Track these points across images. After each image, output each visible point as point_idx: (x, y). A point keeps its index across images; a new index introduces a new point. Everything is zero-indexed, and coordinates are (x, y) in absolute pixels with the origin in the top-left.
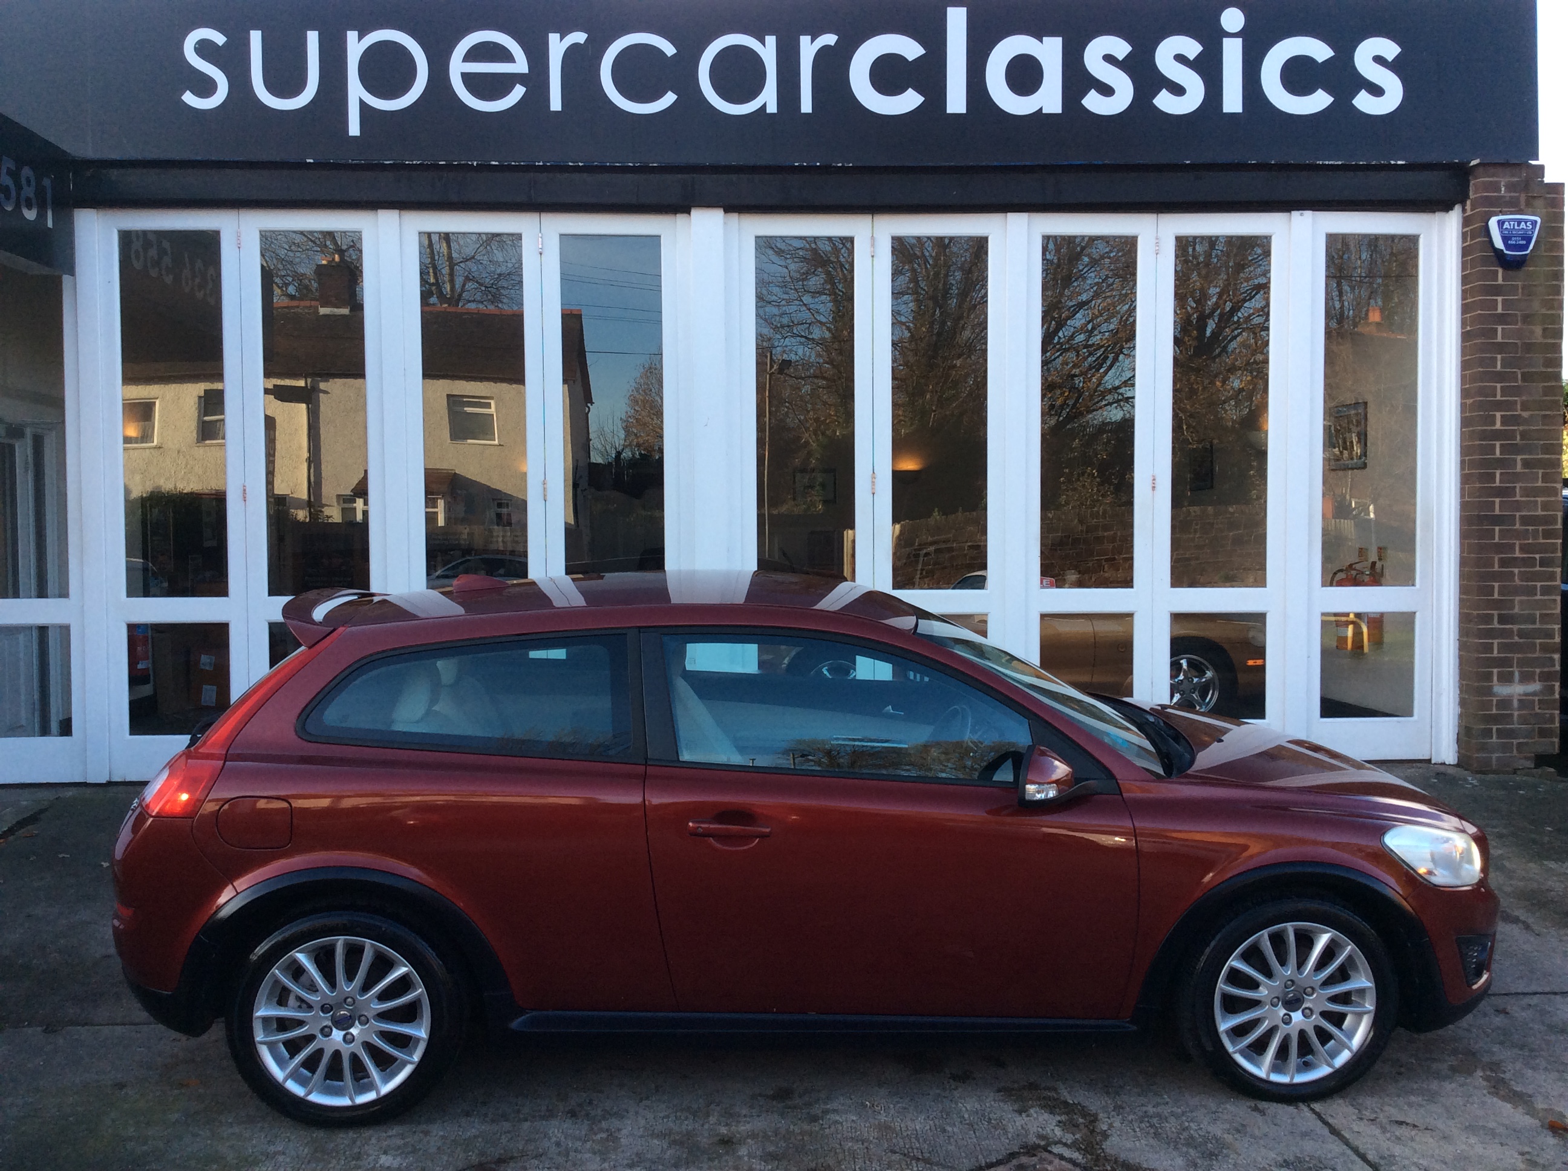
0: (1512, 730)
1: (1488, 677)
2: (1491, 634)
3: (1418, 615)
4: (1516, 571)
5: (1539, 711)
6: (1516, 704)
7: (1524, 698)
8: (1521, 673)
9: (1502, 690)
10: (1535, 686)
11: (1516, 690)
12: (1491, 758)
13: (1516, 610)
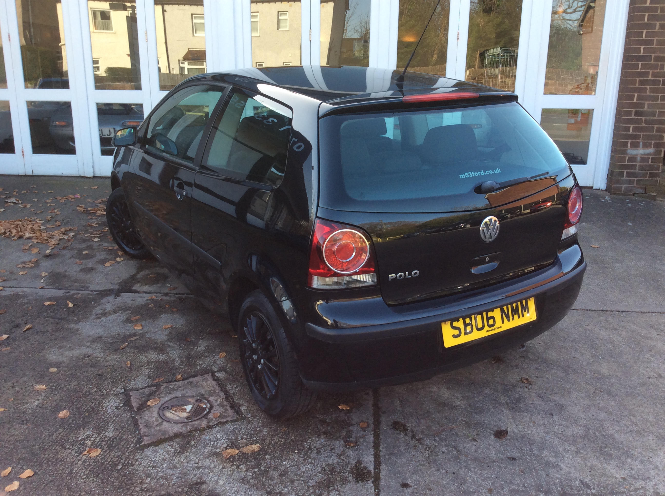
0: (635, 173)
1: (625, 144)
2: (630, 121)
3: (595, 110)
4: (648, 87)
5: (652, 164)
6: (639, 159)
7: (644, 156)
8: (643, 142)
9: (632, 152)
10: (651, 150)
11: (640, 152)
12: (622, 187)
13: (646, 109)
